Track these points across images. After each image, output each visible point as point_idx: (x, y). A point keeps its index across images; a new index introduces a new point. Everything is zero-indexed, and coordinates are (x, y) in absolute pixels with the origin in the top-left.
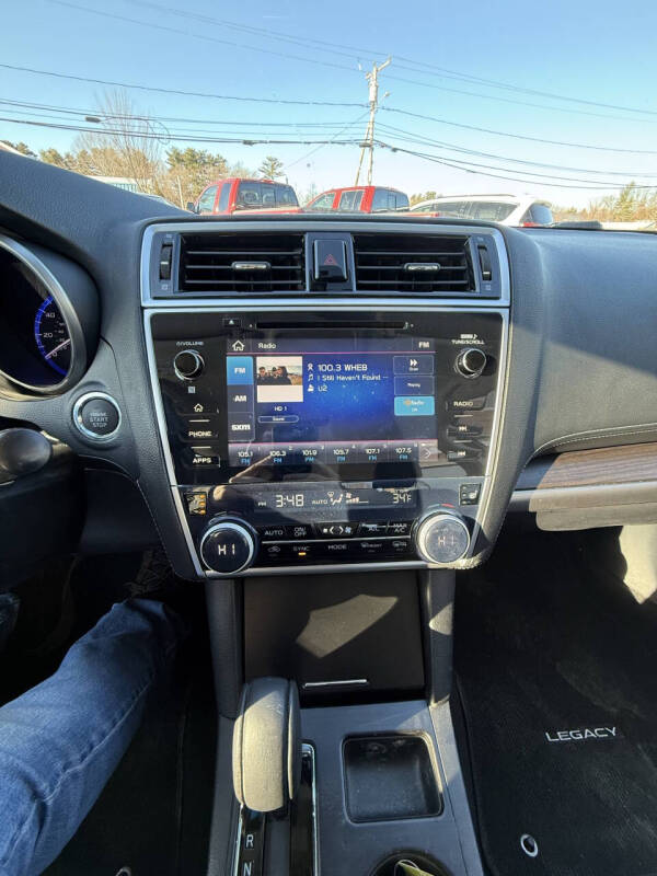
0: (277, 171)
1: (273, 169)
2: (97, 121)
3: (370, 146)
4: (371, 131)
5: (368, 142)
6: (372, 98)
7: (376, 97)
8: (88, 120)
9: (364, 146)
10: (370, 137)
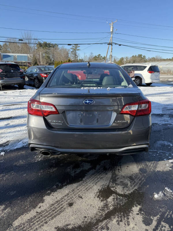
0: (78, 49)
1: (76, 48)
2: (22, 40)
3: (111, 44)
4: (111, 40)
5: (111, 43)
6: (111, 31)
7: (113, 30)
8: (19, 40)
9: (109, 44)
10: (111, 41)
